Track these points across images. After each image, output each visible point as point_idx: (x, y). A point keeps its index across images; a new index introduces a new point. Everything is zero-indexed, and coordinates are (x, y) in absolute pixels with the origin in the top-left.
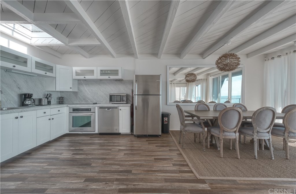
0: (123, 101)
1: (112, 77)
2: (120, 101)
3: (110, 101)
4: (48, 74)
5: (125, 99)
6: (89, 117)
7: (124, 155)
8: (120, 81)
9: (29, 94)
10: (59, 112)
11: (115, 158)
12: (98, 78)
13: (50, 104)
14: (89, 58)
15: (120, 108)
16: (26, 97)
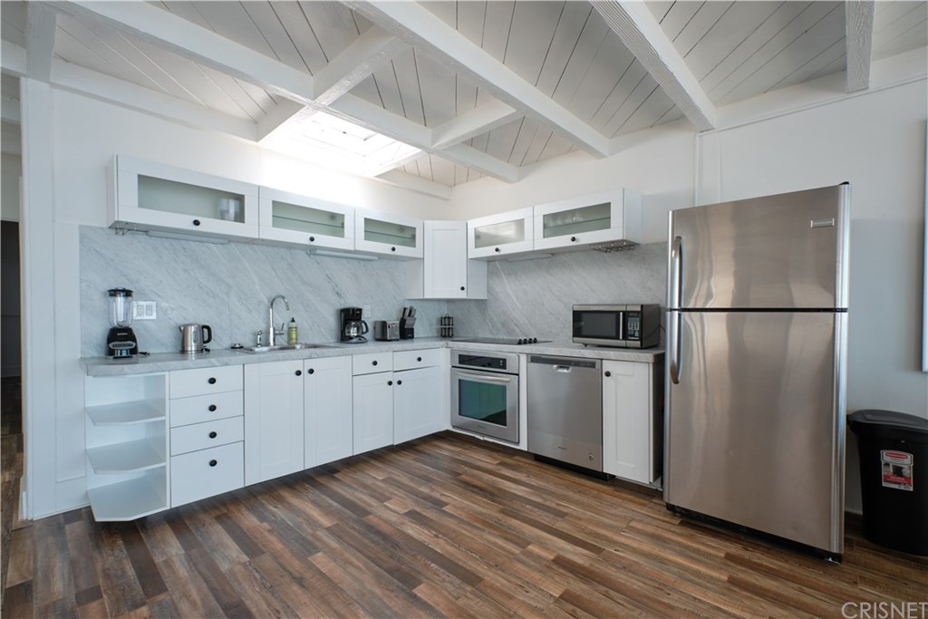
0: (625, 338)
1: (587, 238)
2: (614, 335)
3: (574, 336)
4: (402, 250)
5: (634, 326)
6: (502, 390)
7: (557, 601)
8: (622, 248)
9: (353, 310)
10: (419, 364)
11: (511, 597)
12: (536, 249)
13: (412, 337)
14: (519, 180)
15: (607, 366)
16: (350, 317)
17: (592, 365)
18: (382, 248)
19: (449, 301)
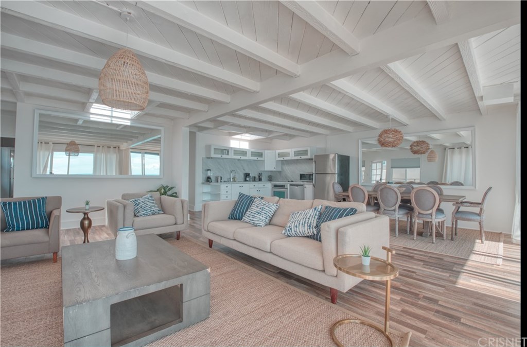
0: (308, 180)
1: (303, 157)
3: (300, 180)
4: (259, 159)
10: (264, 187)
12: (293, 159)
13: (261, 181)
15: (305, 186)
16: (247, 175)
17: (302, 185)
18: (255, 158)
19: (271, 171)
